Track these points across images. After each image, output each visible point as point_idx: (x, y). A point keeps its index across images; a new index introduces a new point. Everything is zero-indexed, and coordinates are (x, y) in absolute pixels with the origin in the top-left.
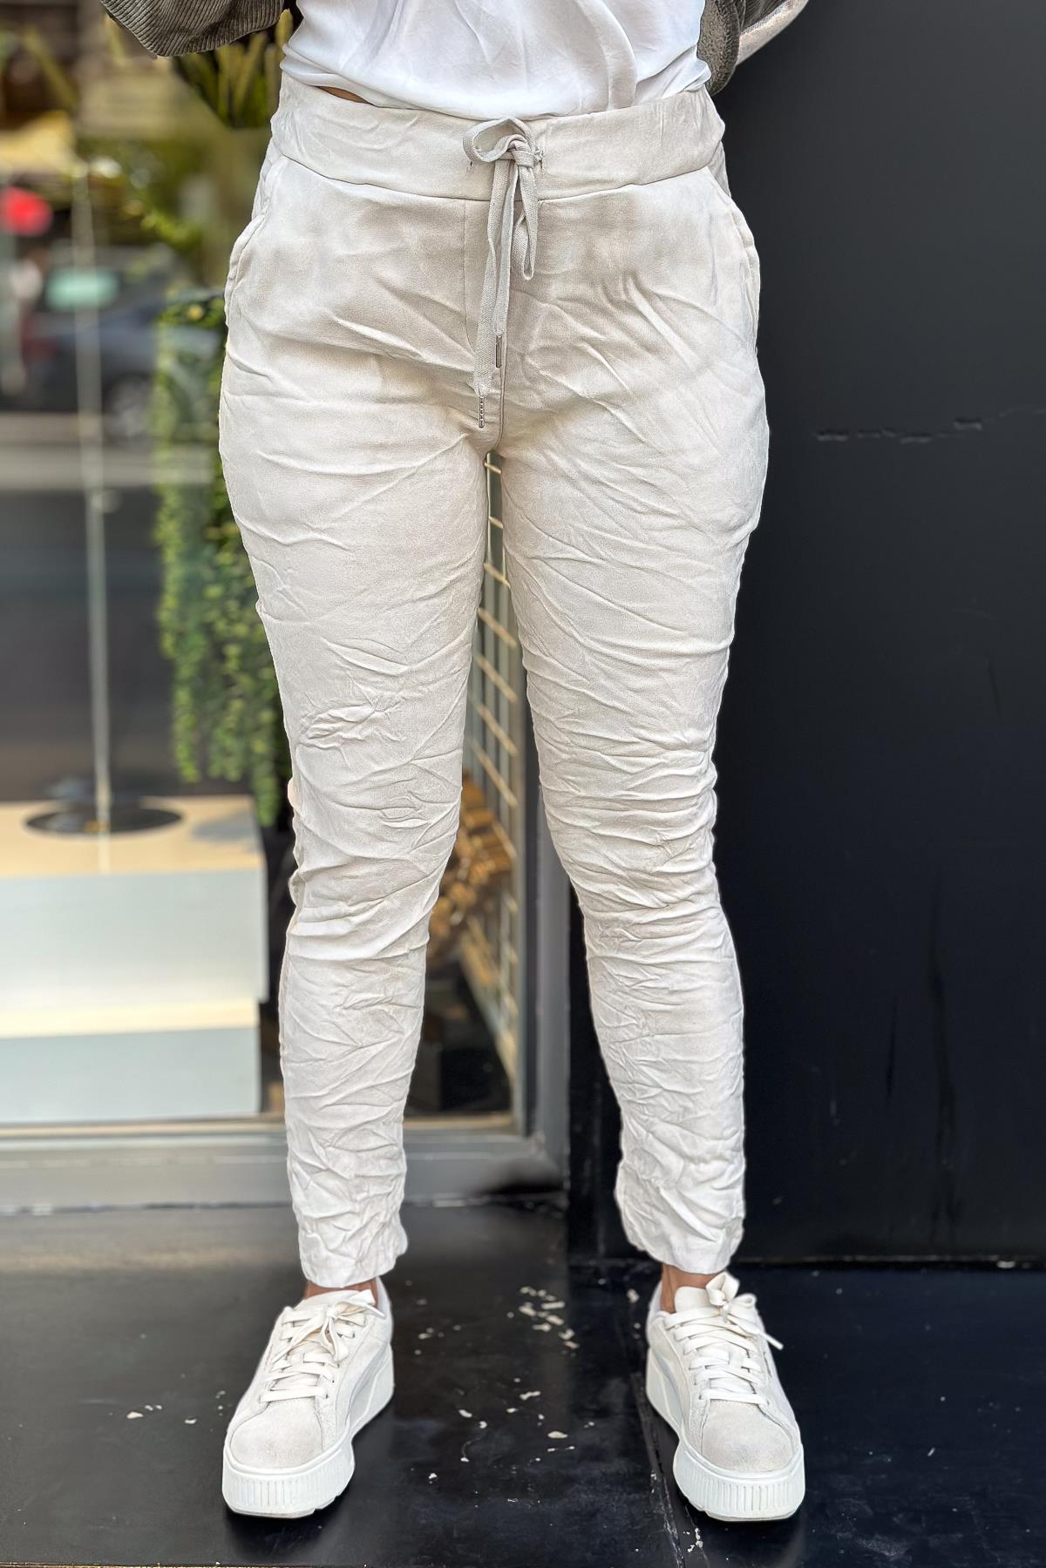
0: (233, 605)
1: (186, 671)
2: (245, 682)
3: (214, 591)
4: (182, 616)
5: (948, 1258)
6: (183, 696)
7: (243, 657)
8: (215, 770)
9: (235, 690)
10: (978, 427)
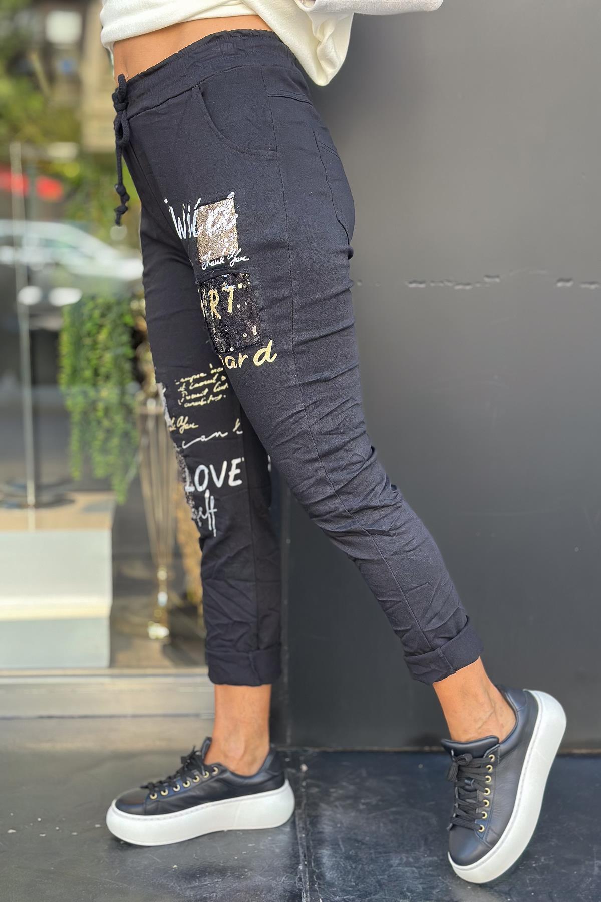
6: (75, 432)
10: (497, 280)
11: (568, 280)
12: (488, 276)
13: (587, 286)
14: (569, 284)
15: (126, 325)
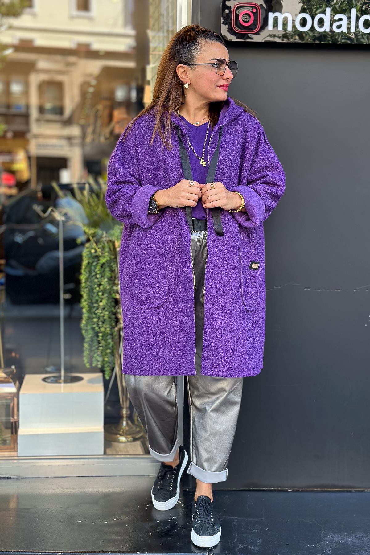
0: (100, 323)
1: (87, 339)
2: (103, 342)
3: (95, 320)
4: (87, 325)
5: (276, 489)
6: (86, 345)
7: (102, 336)
8: (94, 365)
9: (101, 345)
10: (279, 287)
11: (309, 288)
12: (276, 286)
13: (317, 290)
14: (309, 289)
15: (113, 298)
